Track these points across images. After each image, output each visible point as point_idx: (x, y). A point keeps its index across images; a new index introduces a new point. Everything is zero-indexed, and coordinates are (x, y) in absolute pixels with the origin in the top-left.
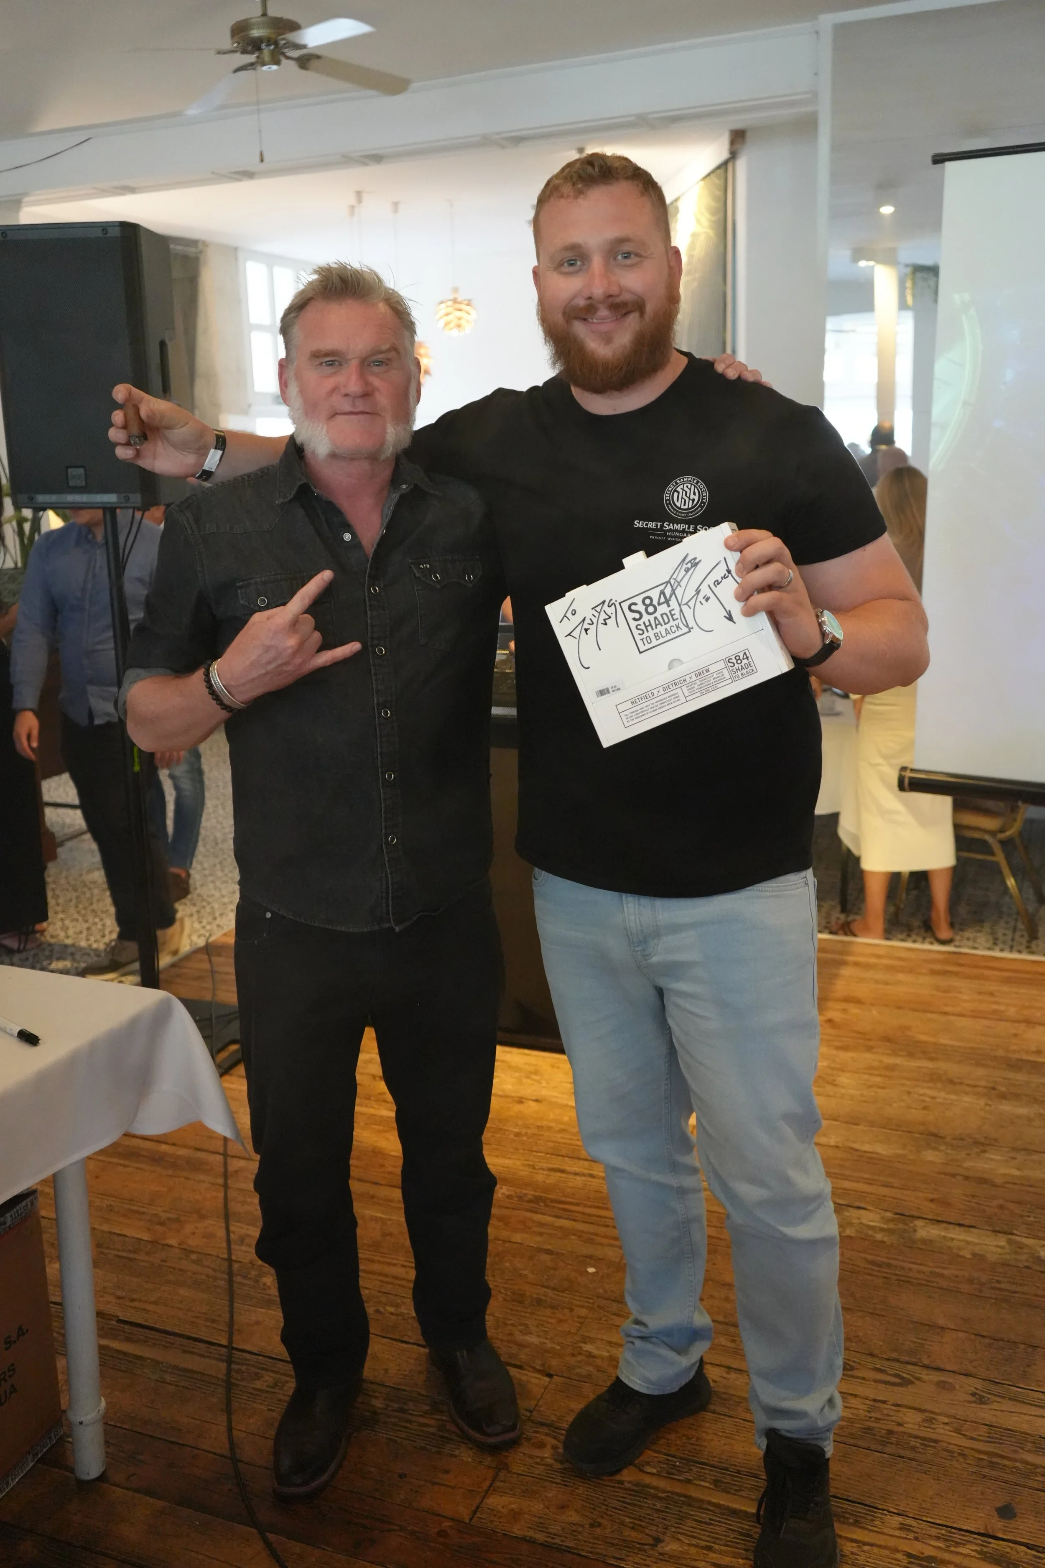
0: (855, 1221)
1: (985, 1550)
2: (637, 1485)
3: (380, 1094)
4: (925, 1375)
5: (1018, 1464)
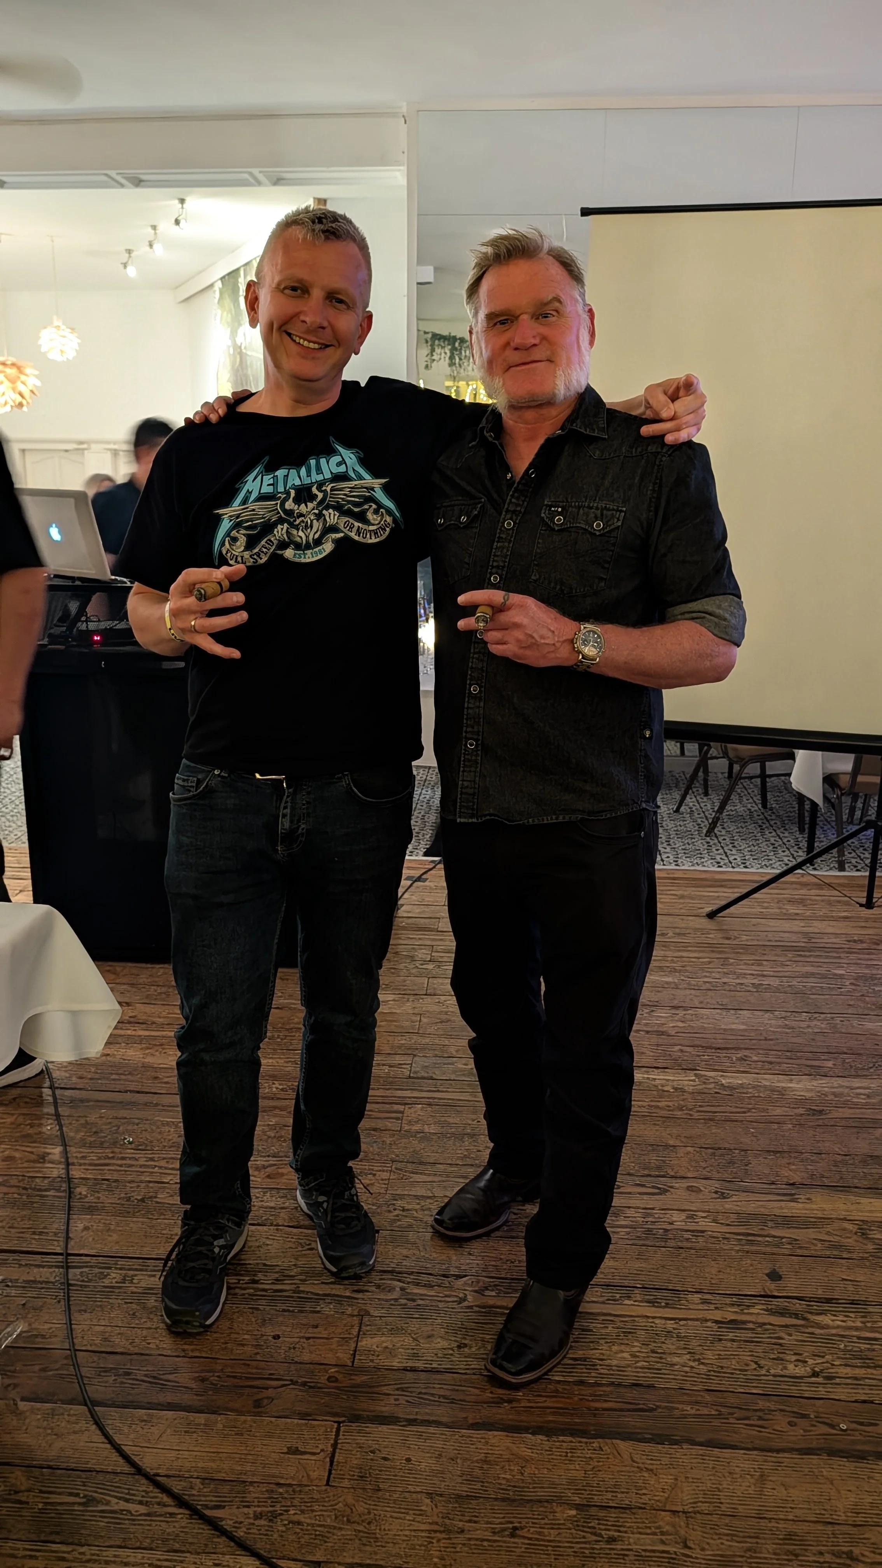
1: (770, 1307)
2: (484, 1307)
4: (676, 1184)
5: (767, 1239)
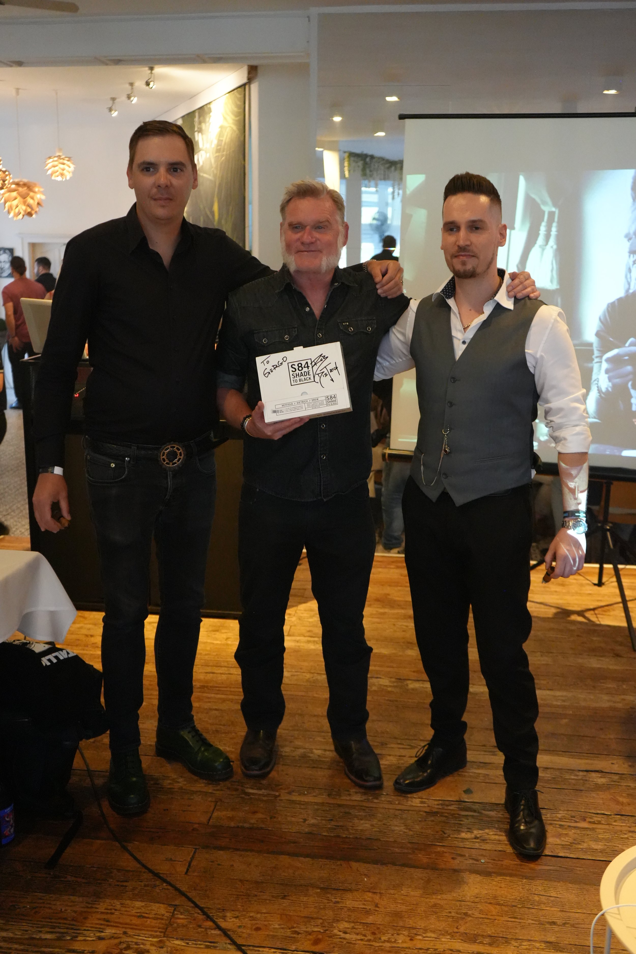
0: (376, 684)
1: (460, 806)
3: (93, 644)
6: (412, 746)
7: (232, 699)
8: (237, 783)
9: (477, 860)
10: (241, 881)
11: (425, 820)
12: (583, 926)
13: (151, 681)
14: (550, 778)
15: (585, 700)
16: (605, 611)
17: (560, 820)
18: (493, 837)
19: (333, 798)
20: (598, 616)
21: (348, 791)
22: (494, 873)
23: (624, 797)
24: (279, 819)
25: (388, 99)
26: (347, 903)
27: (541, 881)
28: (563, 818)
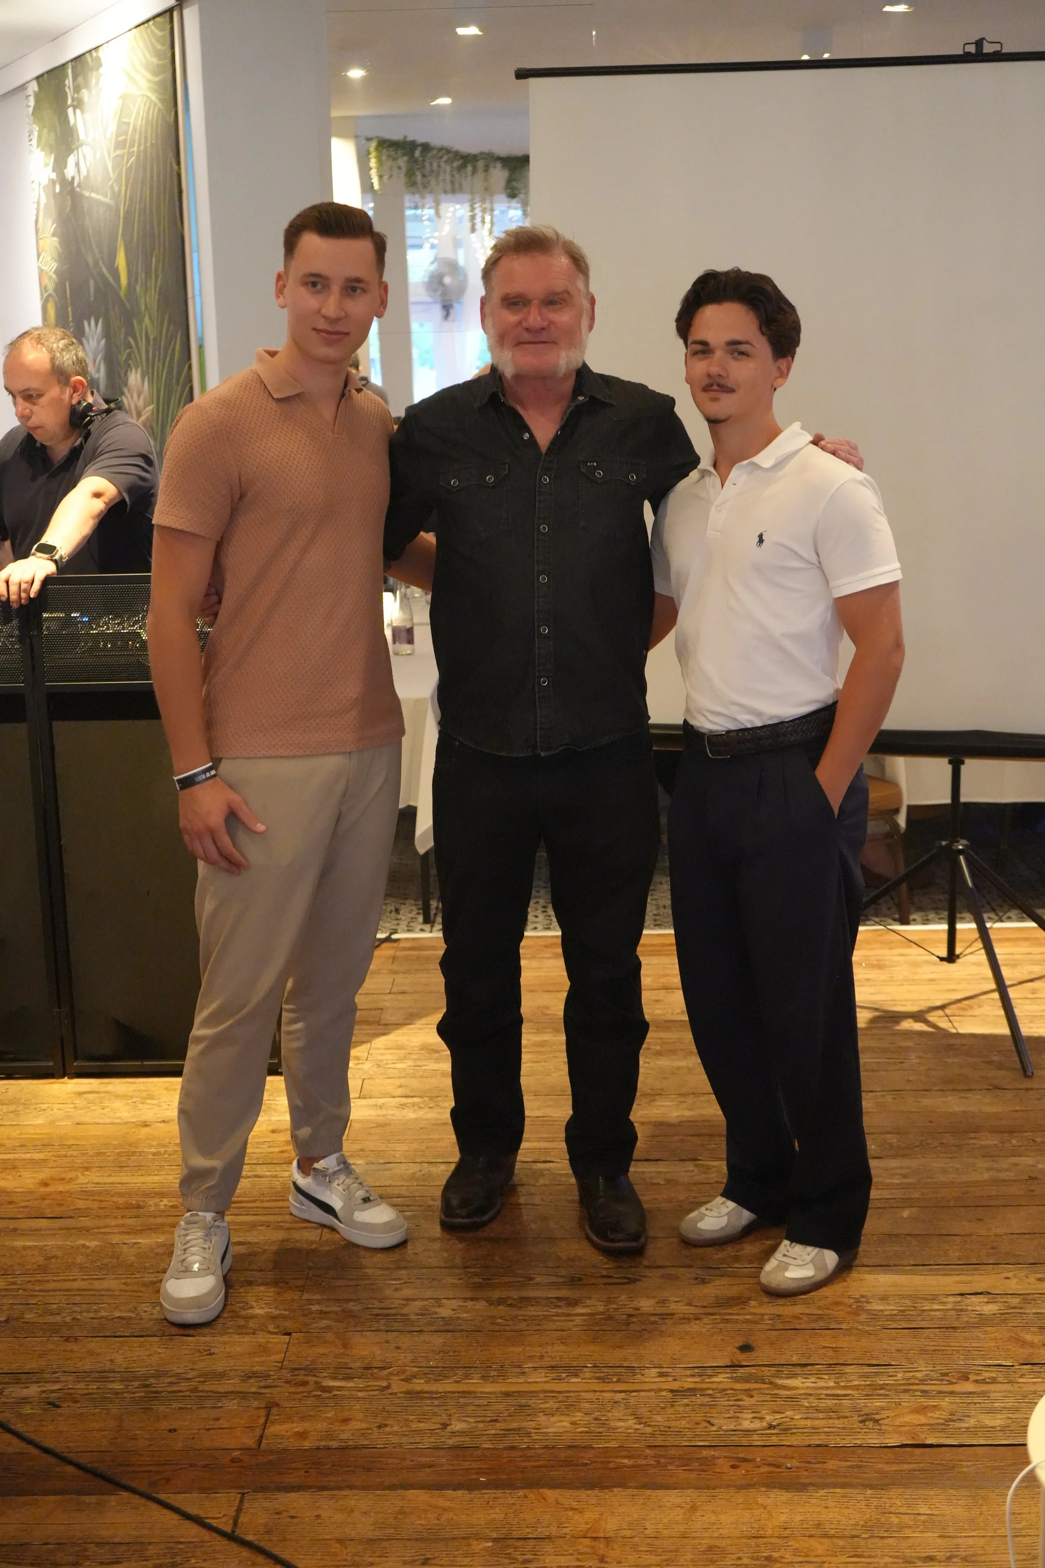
6: (629, 1278)
7: (270, 1222)
8: (303, 1372)
9: (779, 1467)
10: (339, 1541)
11: (673, 1406)
12: (982, 1558)
13: (101, 1201)
14: (895, 1312)
15: (944, 1171)
16: (964, 1009)
17: (922, 1381)
18: (803, 1423)
19: (492, 1382)
20: (951, 1018)
21: (520, 1367)
22: (811, 1484)
23: (1034, 1333)
24: (396, 1428)
25: (461, 31)
26: (547, 1561)
27: (900, 1491)
28: (926, 1378)
